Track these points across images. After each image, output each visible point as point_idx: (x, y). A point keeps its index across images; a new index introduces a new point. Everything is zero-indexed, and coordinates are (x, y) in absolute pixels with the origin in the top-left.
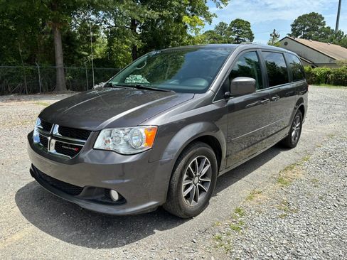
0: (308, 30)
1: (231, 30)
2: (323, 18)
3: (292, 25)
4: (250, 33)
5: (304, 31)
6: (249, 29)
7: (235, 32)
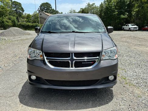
0: (46, 10)
1: (12, 6)
2: (51, 5)
3: (40, 7)
4: (22, 8)
5: (45, 10)
6: (21, 7)
7: (14, 7)
